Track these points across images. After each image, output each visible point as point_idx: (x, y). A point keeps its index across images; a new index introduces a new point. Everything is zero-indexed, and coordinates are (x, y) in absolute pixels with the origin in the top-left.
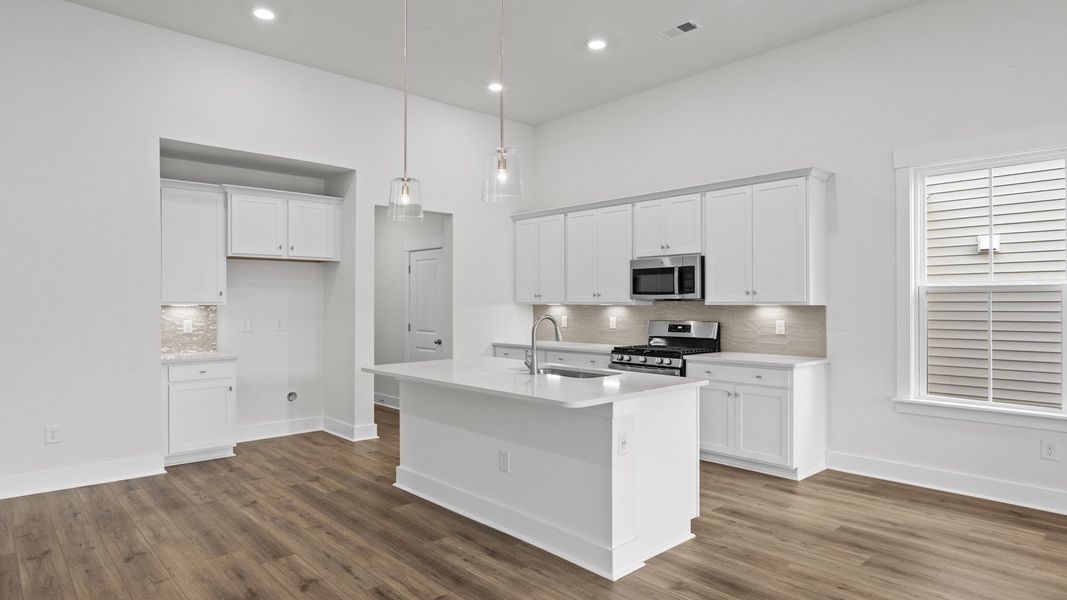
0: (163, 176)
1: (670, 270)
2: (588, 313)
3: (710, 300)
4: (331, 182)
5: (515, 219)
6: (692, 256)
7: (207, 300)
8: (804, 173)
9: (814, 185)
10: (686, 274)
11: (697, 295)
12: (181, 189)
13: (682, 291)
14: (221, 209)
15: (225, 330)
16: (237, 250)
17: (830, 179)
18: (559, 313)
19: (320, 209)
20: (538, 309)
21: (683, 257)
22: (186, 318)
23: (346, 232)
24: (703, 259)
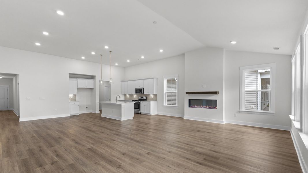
0: (69, 77)
1: (139, 90)
2: (131, 95)
3: (144, 94)
4: (92, 77)
5: (121, 82)
6: (142, 88)
7: (75, 94)
8: (153, 78)
9: (155, 80)
10: (141, 90)
11: (143, 93)
12: (72, 79)
13: (141, 92)
14: (77, 82)
15: (77, 98)
16: (79, 87)
17: (157, 79)
18: (128, 96)
19: (91, 81)
20: (125, 95)
21: (141, 88)
22: (71, 96)
23: (95, 84)
24: (143, 88)
